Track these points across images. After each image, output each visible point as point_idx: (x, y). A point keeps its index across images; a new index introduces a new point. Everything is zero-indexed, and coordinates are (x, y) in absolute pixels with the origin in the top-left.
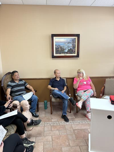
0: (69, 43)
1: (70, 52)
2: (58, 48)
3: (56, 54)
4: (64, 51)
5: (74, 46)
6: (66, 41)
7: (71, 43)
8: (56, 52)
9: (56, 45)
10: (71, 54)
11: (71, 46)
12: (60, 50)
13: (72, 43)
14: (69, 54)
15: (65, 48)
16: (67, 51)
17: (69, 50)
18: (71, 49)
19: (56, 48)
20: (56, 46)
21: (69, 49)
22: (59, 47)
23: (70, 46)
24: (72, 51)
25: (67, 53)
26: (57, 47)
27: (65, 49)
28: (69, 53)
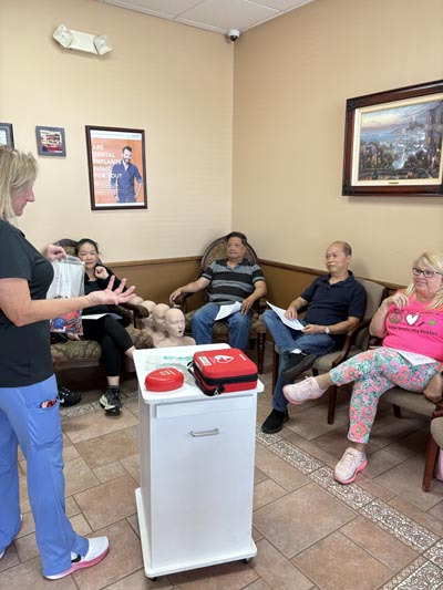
0: (413, 126)
1: (414, 171)
2: (370, 156)
3: (359, 179)
4: (390, 164)
5: (436, 141)
6: (400, 121)
7: (422, 126)
8: (360, 172)
9: (362, 143)
10: (419, 178)
11: (421, 142)
12: (376, 162)
13: (427, 127)
14: (410, 178)
15: (395, 152)
16: (401, 166)
17: (411, 159)
18: (420, 154)
19: (361, 154)
20: (364, 147)
21: (414, 153)
22: (373, 147)
23: (418, 139)
24: (427, 164)
25: (402, 174)
26: (366, 152)
27: (396, 155)
28: (411, 174)
